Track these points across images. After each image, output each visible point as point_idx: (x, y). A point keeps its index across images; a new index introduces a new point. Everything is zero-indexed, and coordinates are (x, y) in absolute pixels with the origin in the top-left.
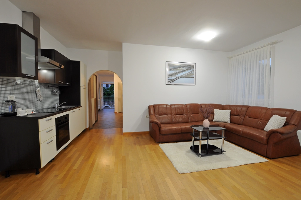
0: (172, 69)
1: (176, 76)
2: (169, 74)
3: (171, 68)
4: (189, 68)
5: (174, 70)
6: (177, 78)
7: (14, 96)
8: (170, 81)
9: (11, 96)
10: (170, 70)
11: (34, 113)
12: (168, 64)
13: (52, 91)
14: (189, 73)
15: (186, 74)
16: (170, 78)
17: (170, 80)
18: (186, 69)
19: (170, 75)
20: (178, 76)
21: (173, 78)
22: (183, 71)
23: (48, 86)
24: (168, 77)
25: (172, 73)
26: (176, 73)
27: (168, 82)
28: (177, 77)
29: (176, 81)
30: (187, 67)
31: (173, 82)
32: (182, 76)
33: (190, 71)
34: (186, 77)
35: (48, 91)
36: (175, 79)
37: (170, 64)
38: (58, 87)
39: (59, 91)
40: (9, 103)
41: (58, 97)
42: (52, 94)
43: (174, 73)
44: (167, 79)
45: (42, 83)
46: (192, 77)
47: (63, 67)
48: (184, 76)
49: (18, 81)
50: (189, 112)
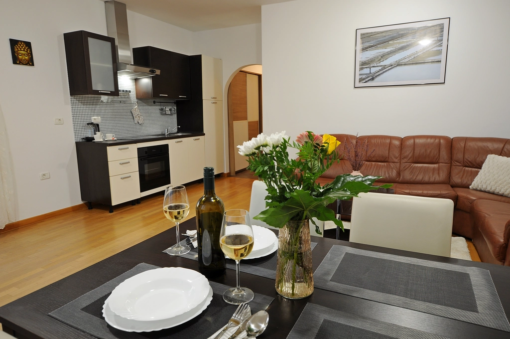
0: (372, 46)
1: (382, 64)
2: (364, 59)
3: (367, 45)
5: (378, 48)
6: (385, 69)
7: (100, 117)
8: (364, 79)
9: (96, 117)
10: (366, 49)
11: (115, 139)
12: (362, 35)
13: (162, 110)
14: (423, 49)
15: (413, 54)
16: (366, 71)
17: (364, 77)
19: (364, 64)
20: (387, 62)
21: (373, 70)
22: (403, 48)
23: (154, 102)
24: (361, 69)
25: (371, 57)
26: (384, 56)
27: (361, 80)
28: (384, 67)
29: (382, 76)
31: (373, 79)
32: (400, 60)
34: (413, 64)
35: (155, 110)
36: (380, 73)
37: (367, 33)
38: (175, 103)
39: (176, 108)
40: (91, 126)
41: (174, 118)
42: (162, 114)
43: (377, 57)
44: (358, 72)
45: (142, 98)
46: (432, 62)
47: (158, 72)
48: (406, 60)
49: (104, 98)
50: (405, 158)
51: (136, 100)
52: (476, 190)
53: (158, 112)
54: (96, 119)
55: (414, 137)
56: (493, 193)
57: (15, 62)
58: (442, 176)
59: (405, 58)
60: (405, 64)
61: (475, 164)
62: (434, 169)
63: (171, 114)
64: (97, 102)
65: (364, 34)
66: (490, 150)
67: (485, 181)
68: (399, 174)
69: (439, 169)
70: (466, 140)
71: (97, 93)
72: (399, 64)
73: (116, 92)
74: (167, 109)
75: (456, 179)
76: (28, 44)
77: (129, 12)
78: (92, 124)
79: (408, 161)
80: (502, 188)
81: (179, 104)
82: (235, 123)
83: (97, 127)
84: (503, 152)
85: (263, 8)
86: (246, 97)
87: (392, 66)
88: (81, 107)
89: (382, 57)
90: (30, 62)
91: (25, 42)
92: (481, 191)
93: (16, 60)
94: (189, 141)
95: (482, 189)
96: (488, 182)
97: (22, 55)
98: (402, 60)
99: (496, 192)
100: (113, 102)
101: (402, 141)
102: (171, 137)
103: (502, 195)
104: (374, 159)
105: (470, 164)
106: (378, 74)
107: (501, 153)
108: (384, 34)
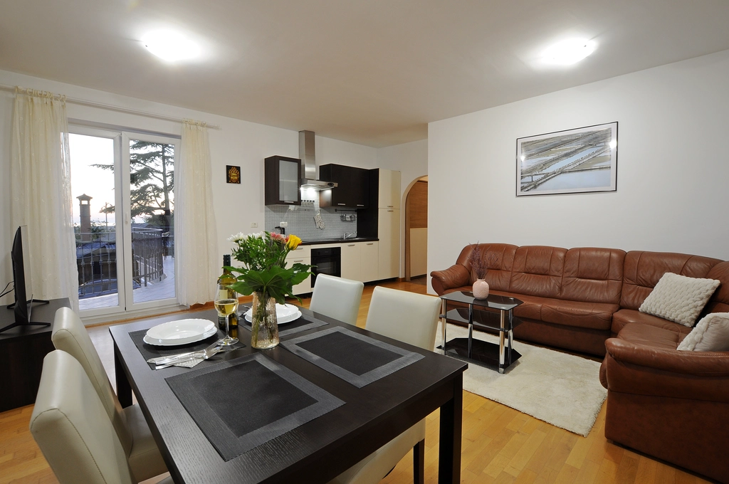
0: (534, 154)
1: (544, 171)
2: (524, 168)
3: (529, 153)
4: (590, 141)
5: (539, 156)
6: (547, 177)
7: (287, 223)
8: (526, 187)
9: (283, 222)
10: (529, 156)
12: (523, 144)
13: (342, 217)
14: (590, 155)
15: (578, 161)
16: (528, 179)
17: (526, 185)
18: (580, 146)
19: (530, 171)
20: (550, 170)
21: (535, 178)
22: (567, 155)
23: (336, 210)
24: (523, 177)
25: (533, 165)
26: (546, 164)
27: (522, 189)
28: (547, 175)
30: (581, 141)
31: (535, 187)
32: (564, 167)
33: (594, 150)
34: (578, 171)
35: (336, 217)
36: (543, 181)
37: (528, 142)
38: (356, 211)
39: (356, 215)
40: (277, 229)
41: (355, 225)
42: (343, 221)
43: (539, 165)
44: (519, 181)
45: (325, 207)
46: (600, 168)
47: (336, 185)
48: (570, 168)
49: (292, 207)
50: (567, 271)
51: (319, 209)
52: (645, 313)
53: (339, 219)
54: (283, 224)
55: (580, 250)
56: (663, 319)
57: (228, 182)
58: (612, 294)
59: (569, 165)
60: (570, 172)
61: (650, 283)
62: (603, 285)
63: (351, 221)
64: (285, 210)
65: (525, 143)
66: (669, 268)
67: (654, 303)
68: (561, 289)
69: (608, 286)
70: (642, 254)
71: (283, 203)
72: (562, 172)
73: (298, 202)
74: (348, 216)
75: (628, 299)
76: (238, 168)
77: (316, 137)
78: (279, 227)
79: (572, 276)
80: (672, 312)
81: (359, 211)
82: (412, 230)
83: (283, 230)
84: (684, 271)
85: (430, 125)
86: (427, 206)
87: (555, 174)
88: (272, 214)
89: (544, 165)
90: (238, 181)
91: (236, 167)
92: (651, 315)
93: (229, 180)
94: (363, 245)
95: (652, 313)
96: (658, 305)
97: (233, 176)
98: (566, 167)
99: (667, 316)
100: (299, 210)
101: (566, 252)
102: (349, 240)
103: (673, 322)
104: (533, 271)
105: (644, 282)
106: (541, 182)
107: (682, 271)
108: (545, 142)
